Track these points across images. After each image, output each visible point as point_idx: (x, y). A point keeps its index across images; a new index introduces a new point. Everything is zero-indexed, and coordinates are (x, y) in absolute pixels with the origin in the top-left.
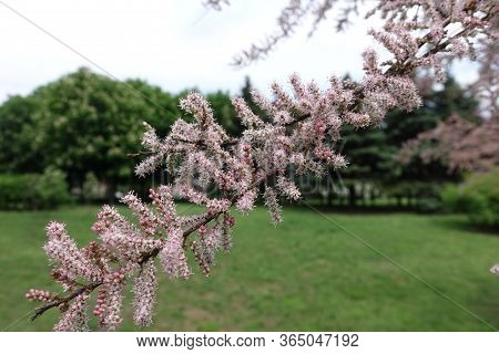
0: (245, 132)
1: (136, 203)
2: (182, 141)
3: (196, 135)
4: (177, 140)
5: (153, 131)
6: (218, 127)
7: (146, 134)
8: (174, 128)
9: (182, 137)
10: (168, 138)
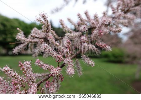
0: (66, 35)
1: (9, 72)
2: (36, 37)
3: (43, 35)
4: (34, 37)
5: (22, 33)
6: (53, 32)
7: (19, 34)
8: (32, 31)
9: (36, 36)
10: (30, 36)
